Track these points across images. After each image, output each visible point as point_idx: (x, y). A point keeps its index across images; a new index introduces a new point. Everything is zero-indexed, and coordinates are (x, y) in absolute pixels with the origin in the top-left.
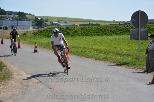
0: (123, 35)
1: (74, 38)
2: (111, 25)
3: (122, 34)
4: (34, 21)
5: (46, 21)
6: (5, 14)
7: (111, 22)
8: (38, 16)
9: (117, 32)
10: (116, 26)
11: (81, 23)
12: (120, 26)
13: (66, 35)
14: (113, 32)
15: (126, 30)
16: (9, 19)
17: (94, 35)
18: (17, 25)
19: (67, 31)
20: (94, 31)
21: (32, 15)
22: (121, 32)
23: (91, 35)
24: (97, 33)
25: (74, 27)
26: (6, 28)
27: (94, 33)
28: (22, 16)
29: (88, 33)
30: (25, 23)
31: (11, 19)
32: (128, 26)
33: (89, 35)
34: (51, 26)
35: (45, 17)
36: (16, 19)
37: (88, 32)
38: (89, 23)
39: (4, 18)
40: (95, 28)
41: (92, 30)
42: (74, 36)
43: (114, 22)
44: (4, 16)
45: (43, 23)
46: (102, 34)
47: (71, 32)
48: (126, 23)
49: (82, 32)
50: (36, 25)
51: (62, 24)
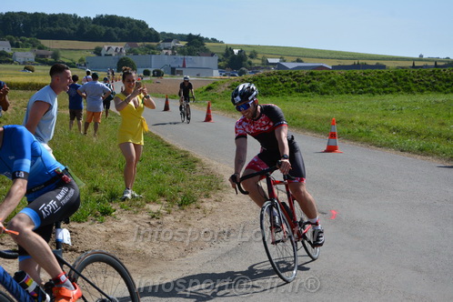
1: (328, 99)
2: (414, 67)
3: (449, 90)
4: (224, 56)
5: (251, 57)
6: (157, 40)
7: (414, 60)
8: (233, 45)
9: (436, 86)
10: (433, 71)
11: (336, 63)
12: (444, 70)
13: (308, 92)
14: (427, 86)
16: (165, 51)
17: (378, 92)
18: (184, 66)
19: (310, 81)
20: (379, 83)
21: (218, 42)
22: (447, 84)
23: (371, 91)
24: (386, 86)
25: (325, 71)
26: (158, 74)
27: (378, 87)
28: (195, 44)
29: (362, 88)
30: (203, 61)
31: (170, 52)
33: (365, 93)
34: (262, 68)
35: (249, 46)
36: (182, 52)
37: (363, 84)
38: (356, 63)
39: (153, 49)
40: (381, 75)
41: (373, 80)
42: (328, 94)
43: (421, 59)
44: (155, 44)
45: (243, 62)
46: (399, 90)
47: (321, 84)
49: (349, 85)
50: (227, 66)
51: (290, 65)
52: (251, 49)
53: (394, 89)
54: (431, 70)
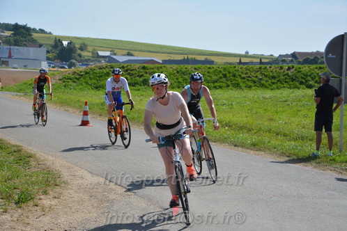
0: (278, 88)
2: (240, 63)
3: (274, 86)
4: (53, 47)
5: (81, 49)
7: (240, 56)
8: (62, 37)
9: (263, 82)
10: (260, 68)
11: (166, 57)
12: (270, 67)
13: (141, 85)
14: (255, 82)
15: (286, 78)
18: (10, 56)
19: (142, 76)
20: (209, 78)
21: (45, 33)
22: (273, 81)
24: (216, 82)
25: (157, 65)
27: (208, 82)
28: (21, 34)
30: (31, 52)
32: (289, 69)
34: (93, 61)
35: (78, 38)
36: (7, 42)
38: (186, 58)
40: (211, 71)
43: (247, 55)
45: (73, 55)
46: (228, 86)
48: (277, 59)
49: (180, 80)
50: (56, 58)
51: (121, 59)
52: (81, 42)
53: (224, 85)
54: (258, 66)
